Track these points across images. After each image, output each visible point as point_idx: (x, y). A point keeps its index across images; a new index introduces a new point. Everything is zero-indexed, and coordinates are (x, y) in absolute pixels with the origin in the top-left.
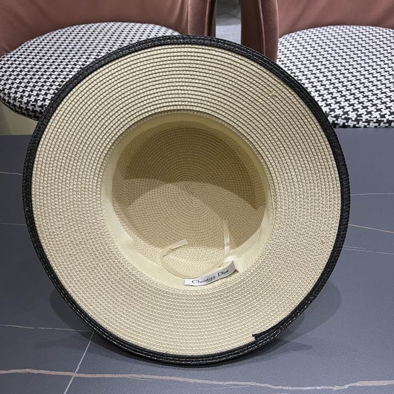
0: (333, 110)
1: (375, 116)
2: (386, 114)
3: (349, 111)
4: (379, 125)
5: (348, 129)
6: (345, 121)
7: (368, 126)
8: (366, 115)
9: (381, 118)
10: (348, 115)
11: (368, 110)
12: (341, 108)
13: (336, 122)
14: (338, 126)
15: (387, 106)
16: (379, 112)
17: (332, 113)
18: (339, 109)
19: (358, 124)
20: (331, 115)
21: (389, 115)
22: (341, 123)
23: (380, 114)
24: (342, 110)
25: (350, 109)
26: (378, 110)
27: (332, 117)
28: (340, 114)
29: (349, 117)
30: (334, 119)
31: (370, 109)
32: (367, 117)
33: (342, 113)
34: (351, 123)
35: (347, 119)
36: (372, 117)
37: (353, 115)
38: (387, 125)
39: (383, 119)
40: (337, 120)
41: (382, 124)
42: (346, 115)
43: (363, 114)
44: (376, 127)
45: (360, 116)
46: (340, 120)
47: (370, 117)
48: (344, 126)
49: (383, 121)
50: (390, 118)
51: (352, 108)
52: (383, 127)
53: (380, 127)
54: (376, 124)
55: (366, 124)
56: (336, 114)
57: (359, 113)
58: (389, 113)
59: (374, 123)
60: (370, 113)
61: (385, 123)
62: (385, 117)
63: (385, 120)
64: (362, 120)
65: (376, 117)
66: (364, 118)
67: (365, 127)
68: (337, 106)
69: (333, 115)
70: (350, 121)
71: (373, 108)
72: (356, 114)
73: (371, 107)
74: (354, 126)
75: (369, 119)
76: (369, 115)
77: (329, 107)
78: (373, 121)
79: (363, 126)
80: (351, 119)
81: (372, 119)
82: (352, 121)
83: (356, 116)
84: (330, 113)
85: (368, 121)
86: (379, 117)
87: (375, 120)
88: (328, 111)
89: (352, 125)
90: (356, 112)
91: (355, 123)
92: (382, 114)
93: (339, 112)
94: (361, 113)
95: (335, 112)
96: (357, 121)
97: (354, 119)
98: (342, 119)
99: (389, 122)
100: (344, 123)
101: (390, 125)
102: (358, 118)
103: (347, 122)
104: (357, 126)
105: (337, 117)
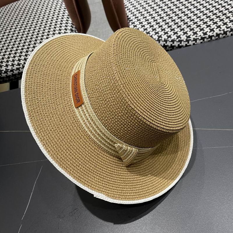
0: (170, 37)
1: (199, 35)
2: (207, 32)
3: (181, 35)
4: (204, 40)
5: (182, 48)
6: (179, 43)
7: (196, 43)
8: (193, 35)
9: (204, 35)
10: (181, 38)
11: (194, 32)
12: (175, 33)
13: (173, 45)
14: (175, 47)
15: (208, 25)
16: (202, 31)
17: (170, 38)
18: (174, 35)
19: (188, 43)
20: (169, 40)
21: (210, 32)
22: (177, 45)
23: (203, 33)
24: (176, 35)
25: (182, 33)
26: (201, 30)
27: (169, 42)
28: (174, 39)
29: (181, 39)
30: (172, 43)
31: (196, 30)
32: (194, 37)
33: (176, 38)
34: (183, 44)
35: (180, 41)
36: (198, 36)
37: (184, 38)
38: (209, 39)
39: (205, 36)
40: (173, 43)
41: (205, 40)
42: (179, 39)
43: (191, 35)
44: (201, 43)
45: (189, 37)
46: (175, 43)
47: (196, 36)
48: (179, 47)
49: (206, 37)
50: (211, 34)
51: (183, 32)
52: (206, 42)
53: (205, 42)
54: (202, 41)
55: (194, 42)
56: (172, 39)
57: (188, 35)
58: (209, 31)
59: (200, 40)
60: (195, 33)
61: (207, 39)
62: (207, 34)
63: (207, 36)
64: (190, 40)
65: (201, 35)
66: (192, 38)
67: (194, 44)
68: (172, 33)
69: (170, 40)
70: (183, 42)
71: (198, 29)
72: (186, 36)
73: (196, 28)
74: (186, 45)
75: (196, 38)
76: (196, 35)
77: (166, 35)
78: (198, 39)
79: (192, 44)
80: (183, 40)
81: (197, 38)
82: (184, 42)
83: (186, 38)
84: (168, 39)
85: (195, 40)
86: (202, 35)
87: (200, 38)
88: (166, 38)
89: (184, 45)
90: (186, 35)
91: (186, 43)
92: (204, 32)
93: (174, 37)
94: (190, 34)
95: (171, 38)
96: (188, 41)
97: (185, 40)
98: (177, 42)
99: (210, 37)
100: (179, 45)
101: (211, 39)
102: (188, 39)
103: (181, 43)
104: (188, 44)
105: (173, 41)
